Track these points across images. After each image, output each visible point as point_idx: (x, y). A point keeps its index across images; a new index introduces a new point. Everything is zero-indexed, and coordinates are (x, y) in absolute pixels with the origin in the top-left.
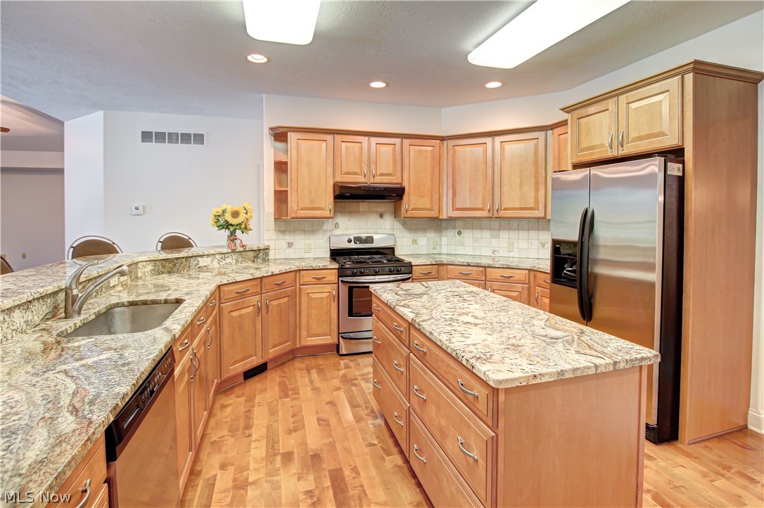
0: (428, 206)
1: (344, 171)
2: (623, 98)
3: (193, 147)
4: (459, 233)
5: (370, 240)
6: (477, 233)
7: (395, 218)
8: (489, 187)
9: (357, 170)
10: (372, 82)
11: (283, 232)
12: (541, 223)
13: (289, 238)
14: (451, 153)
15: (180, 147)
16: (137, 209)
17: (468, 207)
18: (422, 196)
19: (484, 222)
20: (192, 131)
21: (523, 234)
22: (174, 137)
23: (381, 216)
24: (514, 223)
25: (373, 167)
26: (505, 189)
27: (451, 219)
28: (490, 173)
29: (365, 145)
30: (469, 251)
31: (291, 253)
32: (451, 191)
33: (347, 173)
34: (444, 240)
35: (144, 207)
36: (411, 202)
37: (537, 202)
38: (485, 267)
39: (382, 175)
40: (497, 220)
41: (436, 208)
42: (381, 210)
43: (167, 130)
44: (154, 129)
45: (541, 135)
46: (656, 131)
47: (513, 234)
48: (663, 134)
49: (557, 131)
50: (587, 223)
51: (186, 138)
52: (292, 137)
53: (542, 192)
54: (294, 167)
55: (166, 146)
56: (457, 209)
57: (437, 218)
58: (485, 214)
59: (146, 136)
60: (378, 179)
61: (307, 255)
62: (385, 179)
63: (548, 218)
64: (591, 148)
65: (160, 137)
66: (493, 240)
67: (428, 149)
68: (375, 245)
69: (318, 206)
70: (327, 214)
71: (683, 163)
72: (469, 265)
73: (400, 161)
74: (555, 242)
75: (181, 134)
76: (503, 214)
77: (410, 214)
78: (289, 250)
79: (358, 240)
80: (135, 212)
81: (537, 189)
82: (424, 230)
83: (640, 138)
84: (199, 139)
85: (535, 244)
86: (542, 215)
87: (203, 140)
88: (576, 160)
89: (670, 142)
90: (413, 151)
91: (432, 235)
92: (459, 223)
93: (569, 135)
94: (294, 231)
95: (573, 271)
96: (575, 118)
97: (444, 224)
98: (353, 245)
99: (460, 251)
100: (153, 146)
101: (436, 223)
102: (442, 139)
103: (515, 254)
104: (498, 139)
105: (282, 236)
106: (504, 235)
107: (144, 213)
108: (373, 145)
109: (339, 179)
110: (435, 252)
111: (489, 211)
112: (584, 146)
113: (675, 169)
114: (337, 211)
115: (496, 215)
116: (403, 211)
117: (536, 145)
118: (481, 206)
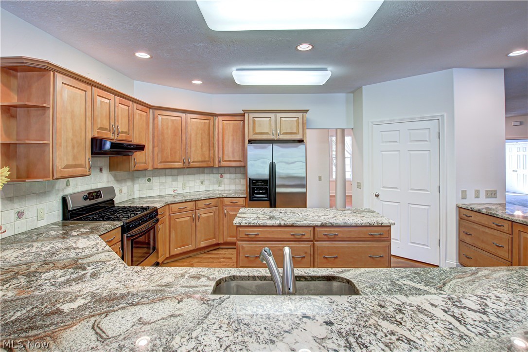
0: (144, 160)
2: (278, 115)
4: (149, 180)
5: (99, 194)
6: (163, 179)
7: (110, 171)
8: (184, 147)
10: (138, 52)
14: (156, 119)
17: (169, 160)
18: (142, 153)
21: (192, 178)
23: (101, 170)
26: (193, 149)
29: (113, 102)
31: (22, 225)
34: (136, 186)
36: (137, 157)
37: (209, 157)
38: (195, 201)
39: (122, 131)
40: (185, 169)
42: (101, 165)
45: (211, 118)
46: (293, 132)
47: (186, 178)
48: (295, 133)
50: (272, 169)
53: (212, 152)
56: (161, 163)
58: (180, 165)
60: (120, 135)
62: (124, 137)
64: (262, 133)
66: (173, 183)
68: (103, 198)
69: (78, 163)
72: (186, 202)
76: (192, 164)
78: (19, 222)
79: (91, 195)
81: (209, 150)
82: (125, 180)
83: (286, 133)
86: (213, 165)
91: (129, 184)
94: (24, 196)
98: (88, 203)
101: (132, 174)
102: (150, 108)
104: (189, 116)
105: (9, 205)
106: (181, 178)
108: (117, 103)
109: (96, 134)
110: (131, 197)
111: (184, 163)
115: (186, 165)
116: (132, 164)
117: (209, 123)
118: (178, 160)
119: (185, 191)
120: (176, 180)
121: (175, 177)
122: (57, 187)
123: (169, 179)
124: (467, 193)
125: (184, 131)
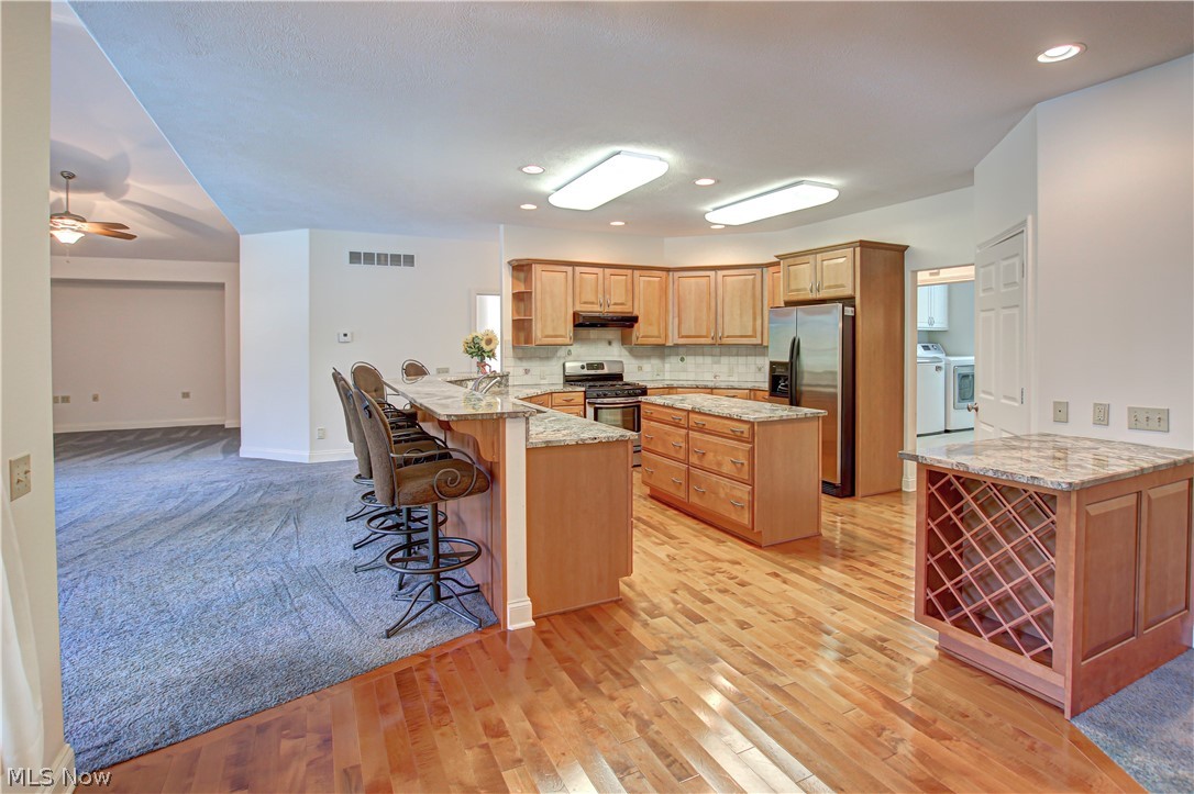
0: (656, 333)
1: (583, 300)
2: (819, 256)
3: (403, 269)
4: (682, 360)
5: (600, 366)
6: (700, 359)
7: (623, 345)
8: (712, 316)
9: (593, 299)
11: (520, 359)
12: (759, 349)
13: (526, 365)
14: (676, 283)
15: (390, 270)
16: (345, 335)
17: (693, 334)
18: (650, 325)
19: (706, 349)
20: (402, 252)
21: (742, 360)
22: (383, 258)
23: (610, 343)
24: (734, 350)
25: (608, 296)
26: (727, 318)
27: (676, 346)
28: (713, 304)
29: (601, 276)
30: (692, 376)
31: (528, 379)
32: (676, 320)
33: (585, 303)
34: (667, 366)
35: (352, 334)
36: (640, 330)
37: (754, 330)
39: (615, 304)
40: (720, 347)
41: (663, 336)
43: (375, 251)
44: (362, 250)
45: (758, 271)
46: (839, 283)
47: (733, 360)
48: (843, 286)
49: (771, 269)
50: (795, 348)
51: (396, 259)
52: (537, 269)
53: (759, 322)
54: (539, 297)
55: (375, 269)
56: (683, 337)
57: (663, 345)
58: (709, 341)
59: (355, 257)
60: (612, 308)
61: (543, 382)
62: (618, 309)
63: (765, 344)
64: (798, 290)
65: (369, 258)
66: (715, 366)
67: (655, 279)
68: (606, 371)
69: (558, 333)
70: (567, 341)
71: (854, 306)
72: (697, 387)
73: (632, 290)
74: (772, 363)
75: (365, 254)
76: (725, 341)
77: (640, 341)
78: (526, 377)
79: (590, 366)
80: (343, 339)
81: (755, 319)
82: (649, 357)
83: (830, 287)
84: (409, 260)
85: (753, 368)
86: (760, 342)
87: (413, 262)
88: (787, 299)
89: (847, 292)
90: (642, 280)
91: (655, 362)
92: (681, 350)
93: (781, 274)
94: (531, 358)
95: (786, 386)
96: (786, 265)
97: (667, 351)
98: (586, 372)
99: (683, 376)
100: (362, 268)
101: (661, 350)
102: (668, 270)
103: (735, 378)
104: (720, 273)
105: (519, 363)
106: (724, 360)
107: (352, 340)
108: (607, 275)
109: (578, 308)
110: (658, 378)
111: (712, 338)
112: (793, 287)
113: (849, 311)
114: (576, 339)
115: (719, 342)
116: (634, 338)
117: (754, 280)
118: (705, 334)
119: (731, 379)
120: (719, 362)
121: (716, 358)
122: (559, 354)
123: (708, 360)
124: (1071, 409)
125: (713, 294)
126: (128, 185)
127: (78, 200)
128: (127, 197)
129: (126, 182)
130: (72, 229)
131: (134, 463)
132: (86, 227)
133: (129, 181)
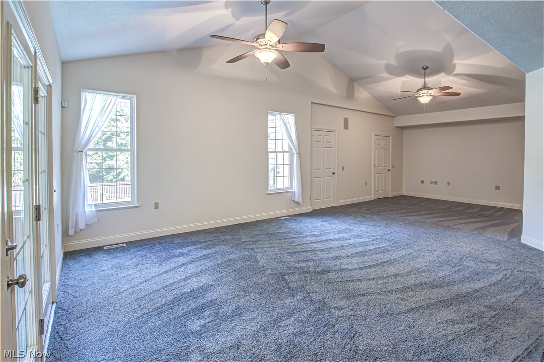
126: (455, 64)
127: (431, 80)
128: (456, 72)
129: (453, 62)
130: (427, 95)
131: (449, 227)
132: (432, 92)
133: (455, 61)
